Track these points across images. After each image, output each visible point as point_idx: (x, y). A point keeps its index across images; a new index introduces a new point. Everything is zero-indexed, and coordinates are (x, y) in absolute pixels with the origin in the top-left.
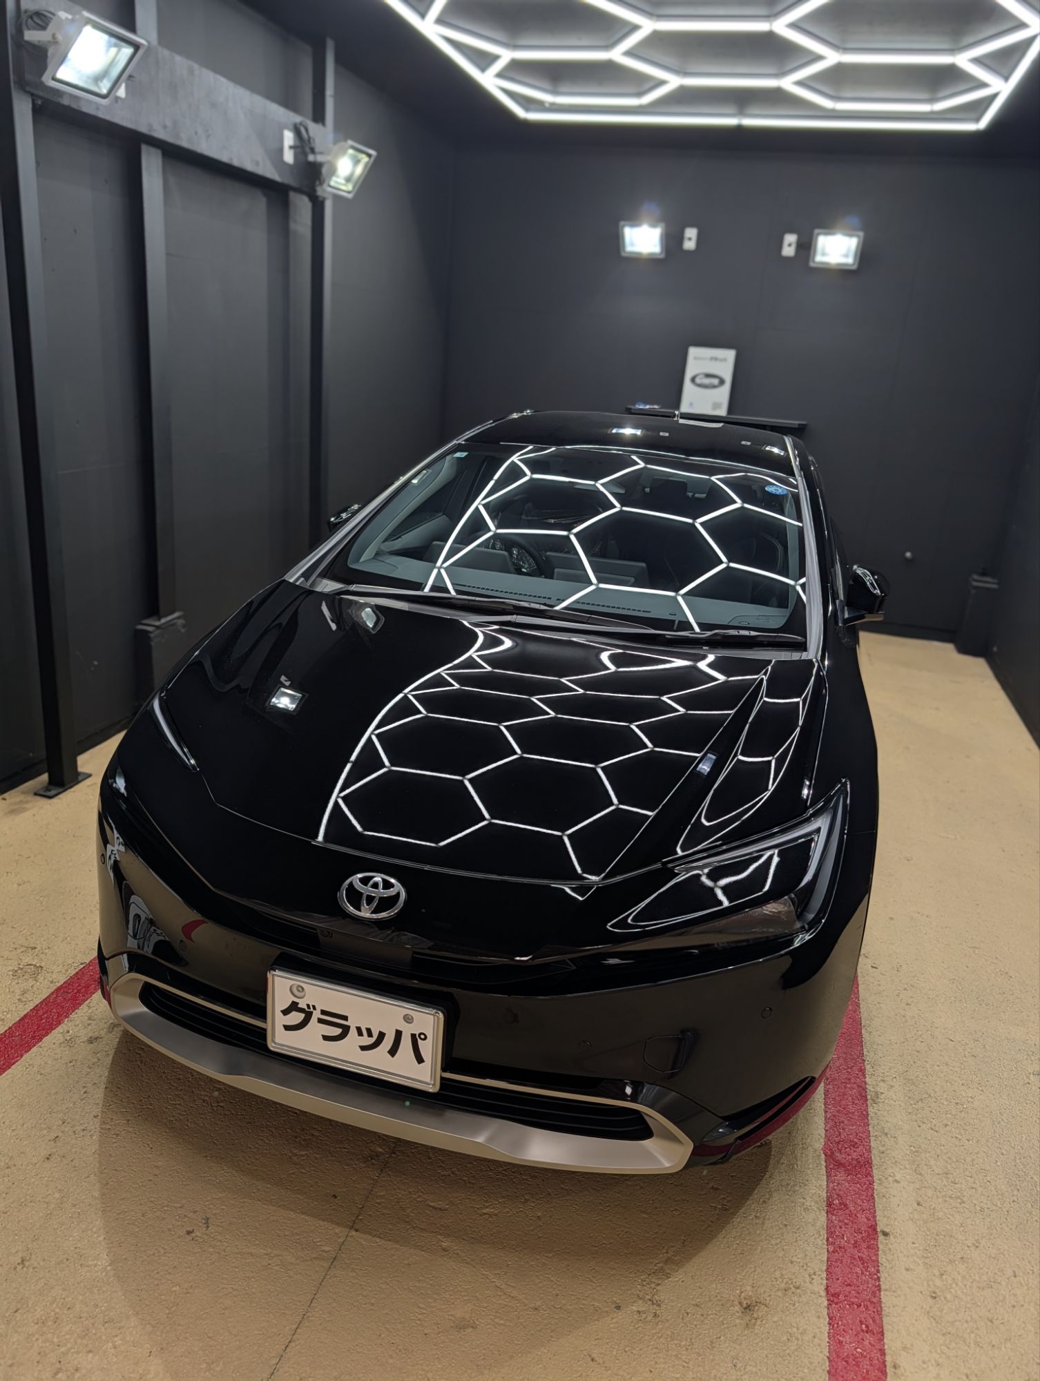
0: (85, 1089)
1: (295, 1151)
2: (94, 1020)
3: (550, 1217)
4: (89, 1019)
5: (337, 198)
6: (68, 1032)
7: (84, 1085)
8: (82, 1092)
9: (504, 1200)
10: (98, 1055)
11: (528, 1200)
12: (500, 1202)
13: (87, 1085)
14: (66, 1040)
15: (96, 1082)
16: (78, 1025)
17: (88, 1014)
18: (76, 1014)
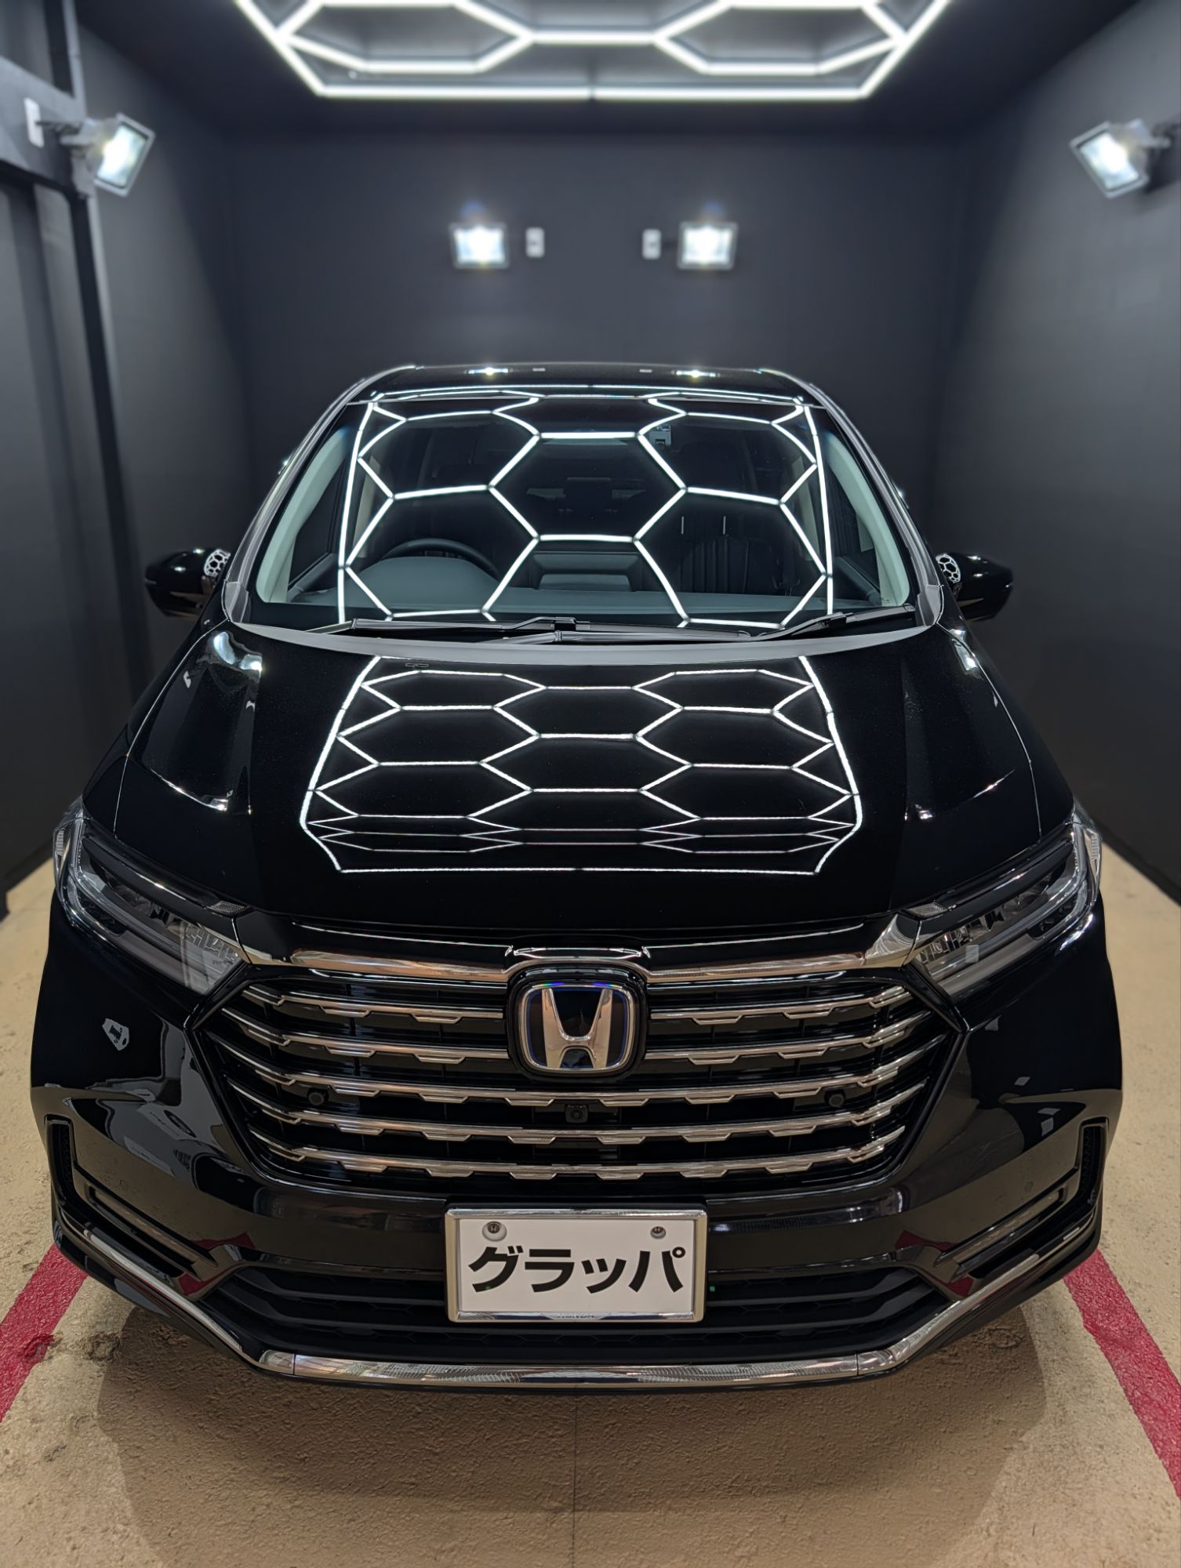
0: (72, 1543)
1: (437, 1547)
2: (42, 1421)
3: (825, 1533)
4: (34, 1421)
5: (104, 195)
6: (7, 1452)
7: (67, 1536)
8: (68, 1549)
9: (755, 1527)
10: (71, 1478)
11: (785, 1517)
12: (752, 1533)
13: (72, 1534)
14: (8, 1467)
15: (84, 1524)
16: (19, 1436)
17: (29, 1414)
18: (9, 1418)
